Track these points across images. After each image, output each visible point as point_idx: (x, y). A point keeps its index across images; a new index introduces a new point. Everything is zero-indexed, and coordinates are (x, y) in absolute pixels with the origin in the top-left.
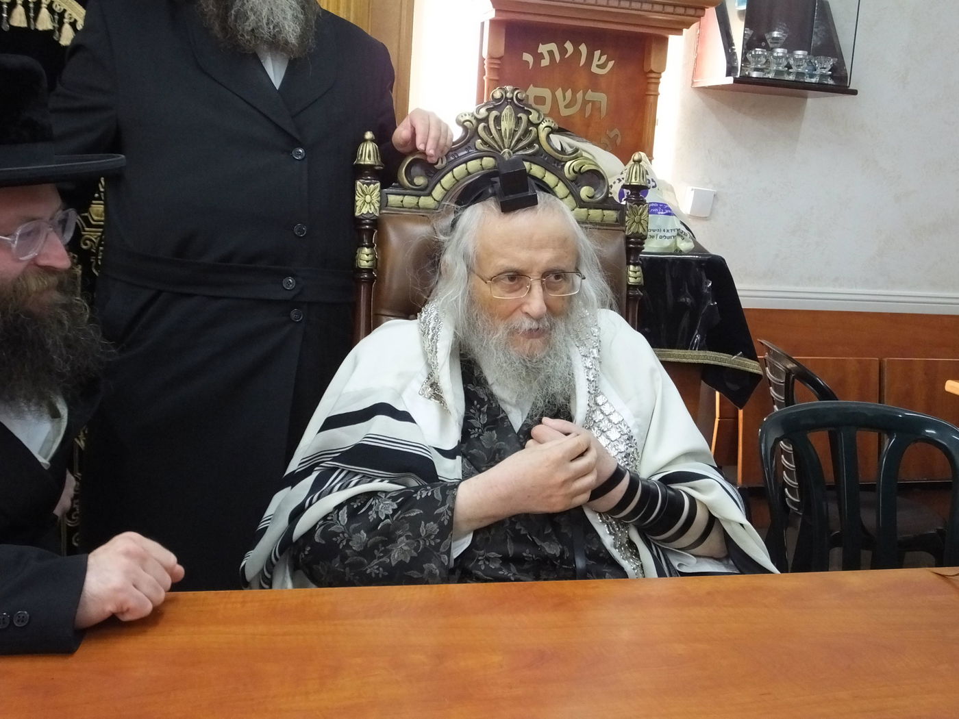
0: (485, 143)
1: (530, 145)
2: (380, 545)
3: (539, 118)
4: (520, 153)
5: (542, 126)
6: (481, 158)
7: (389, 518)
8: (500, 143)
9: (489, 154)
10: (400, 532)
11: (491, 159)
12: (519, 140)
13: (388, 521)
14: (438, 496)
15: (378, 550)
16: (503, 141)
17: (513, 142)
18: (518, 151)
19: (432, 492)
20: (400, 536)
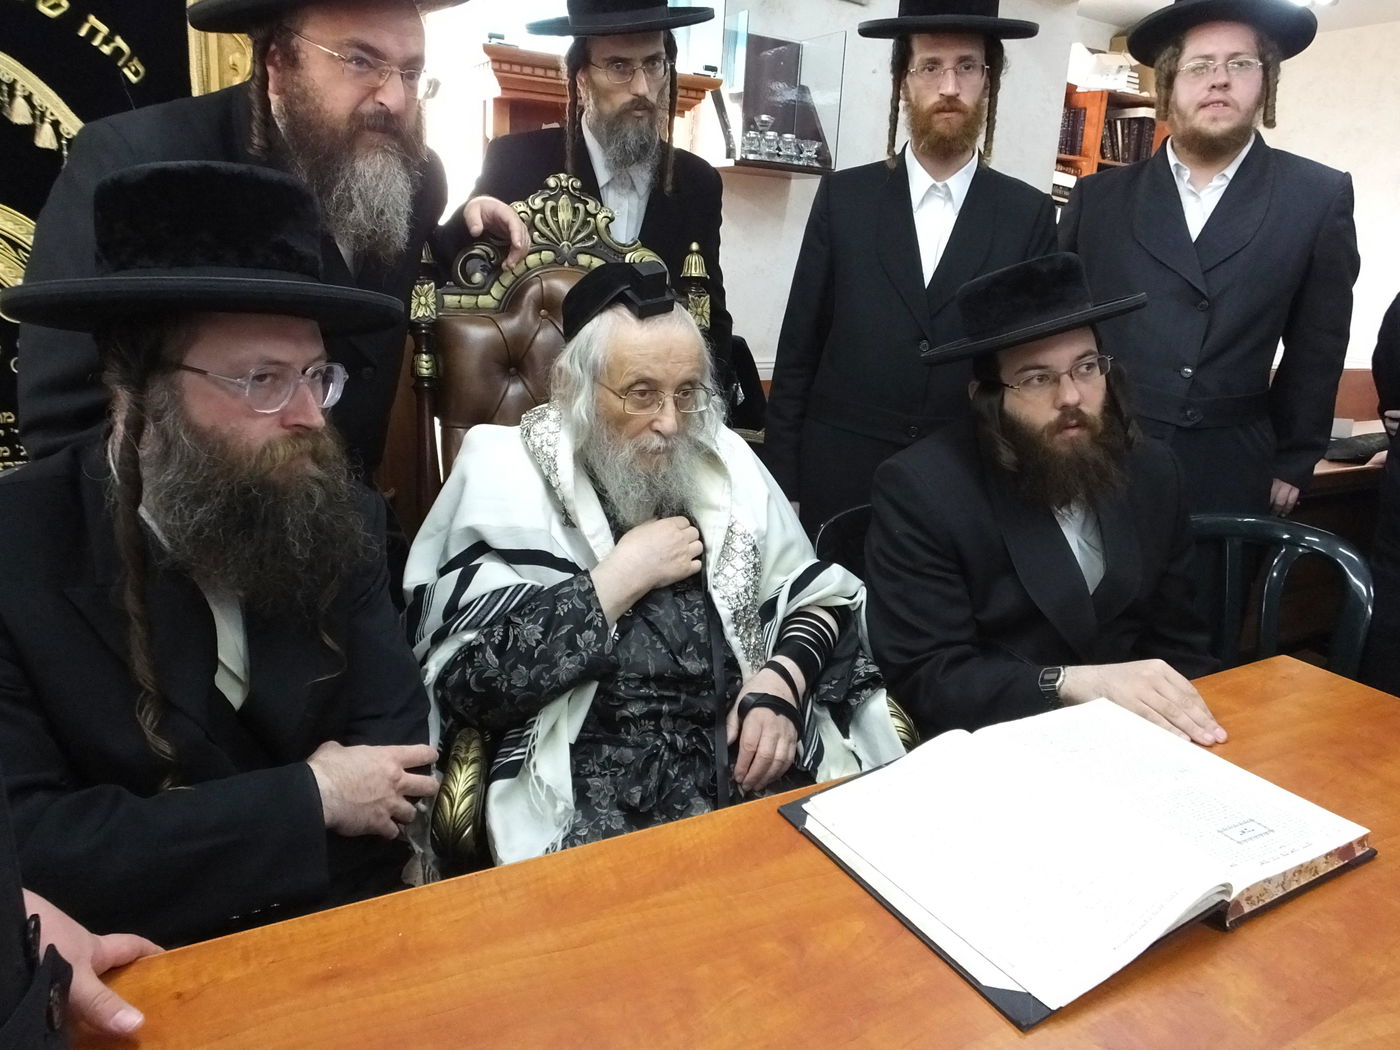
0: (542, 235)
1: (589, 237)
2: (544, 674)
3: (596, 209)
4: (578, 245)
5: (599, 217)
6: (540, 251)
7: (541, 643)
8: (559, 235)
9: (549, 247)
10: (558, 654)
11: (550, 253)
12: (578, 232)
13: (542, 646)
14: (580, 605)
15: (543, 679)
16: (561, 233)
17: (572, 235)
18: (577, 243)
19: (572, 603)
20: (560, 658)
